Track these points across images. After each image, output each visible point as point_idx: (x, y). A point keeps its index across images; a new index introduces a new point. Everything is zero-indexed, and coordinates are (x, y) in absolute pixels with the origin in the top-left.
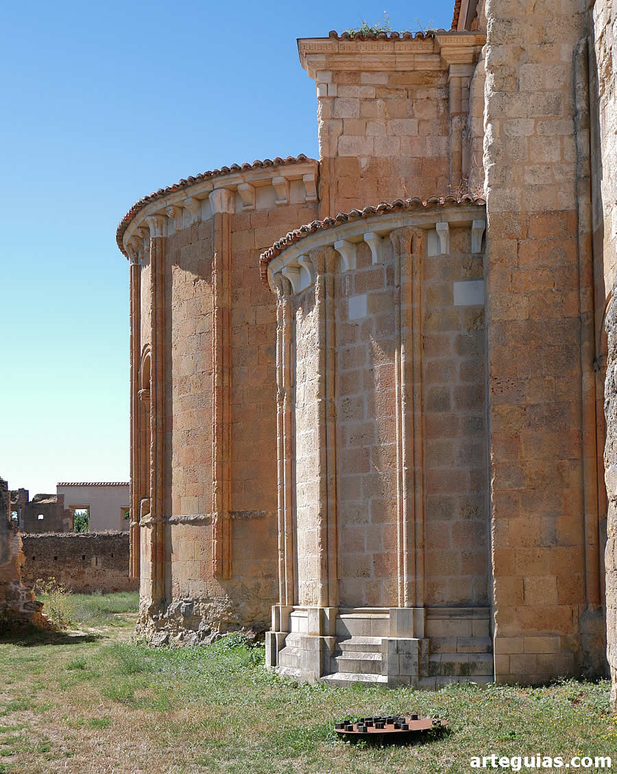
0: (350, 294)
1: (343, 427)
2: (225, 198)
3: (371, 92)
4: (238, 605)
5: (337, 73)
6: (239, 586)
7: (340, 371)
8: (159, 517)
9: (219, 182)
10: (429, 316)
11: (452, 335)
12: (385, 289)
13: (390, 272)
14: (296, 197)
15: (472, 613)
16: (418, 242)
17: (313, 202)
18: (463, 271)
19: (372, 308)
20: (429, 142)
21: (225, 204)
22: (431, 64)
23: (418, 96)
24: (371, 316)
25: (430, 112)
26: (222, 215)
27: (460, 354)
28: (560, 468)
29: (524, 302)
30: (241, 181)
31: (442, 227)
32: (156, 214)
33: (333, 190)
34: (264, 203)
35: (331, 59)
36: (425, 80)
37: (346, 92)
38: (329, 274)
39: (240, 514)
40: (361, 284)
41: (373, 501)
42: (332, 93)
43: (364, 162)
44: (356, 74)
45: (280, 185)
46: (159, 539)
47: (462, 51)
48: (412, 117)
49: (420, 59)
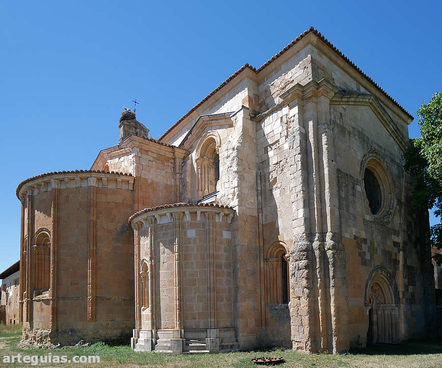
0: (188, 229)
1: (185, 271)
2: (95, 181)
3: (152, 159)
4: (98, 331)
5: (141, 149)
6: (99, 324)
7: (184, 253)
8: (55, 297)
9: (93, 175)
10: (216, 240)
11: (223, 246)
12: (202, 229)
13: (204, 224)
14: (124, 187)
15: (229, 330)
16: (214, 216)
17: (131, 190)
18: (226, 228)
19: (197, 234)
20: (169, 180)
21: (95, 183)
22: (170, 155)
23: (165, 164)
24: (197, 237)
25: (169, 170)
26: (94, 187)
27: (225, 252)
28: (255, 288)
29: (247, 240)
30: (104, 176)
31: (222, 214)
32: (56, 179)
33: (139, 188)
34: (112, 186)
35: (141, 144)
36: (168, 159)
37: (144, 156)
38: (181, 221)
39: (100, 297)
40: (192, 226)
41: (198, 296)
42: (139, 155)
43: (149, 181)
44: (147, 151)
45: (119, 182)
46: (55, 306)
47: (181, 154)
48: (164, 170)
49: (167, 153)
